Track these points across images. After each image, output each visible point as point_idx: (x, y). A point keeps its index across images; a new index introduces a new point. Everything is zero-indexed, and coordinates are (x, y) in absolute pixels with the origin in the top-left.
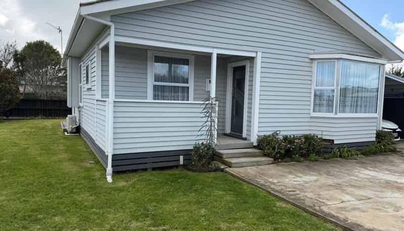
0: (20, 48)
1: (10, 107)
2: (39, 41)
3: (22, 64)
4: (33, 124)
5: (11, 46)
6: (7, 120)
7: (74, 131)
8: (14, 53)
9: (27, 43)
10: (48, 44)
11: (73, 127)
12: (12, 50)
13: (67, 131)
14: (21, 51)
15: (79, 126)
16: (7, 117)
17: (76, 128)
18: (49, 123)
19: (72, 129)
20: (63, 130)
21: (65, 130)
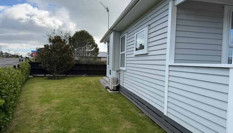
0: (72, 35)
1: (69, 69)
2: (82, 31)
3: (73, 43)
4: (82, 81)
5: (68, 34)
6: (66, 77)
7: (115, 89)
8: (69, 38)
9: (76, 32)
10: (86, 32)
11: (115, 86)
12: (68, 36)
13: (109, 89)
14: (73, 37)
15: (119, 85)
16: (66, 75)
17: (117, 87)
18: (92, 80)
19: (114, 87)
20: (105, 88)
21: (107, 88)
